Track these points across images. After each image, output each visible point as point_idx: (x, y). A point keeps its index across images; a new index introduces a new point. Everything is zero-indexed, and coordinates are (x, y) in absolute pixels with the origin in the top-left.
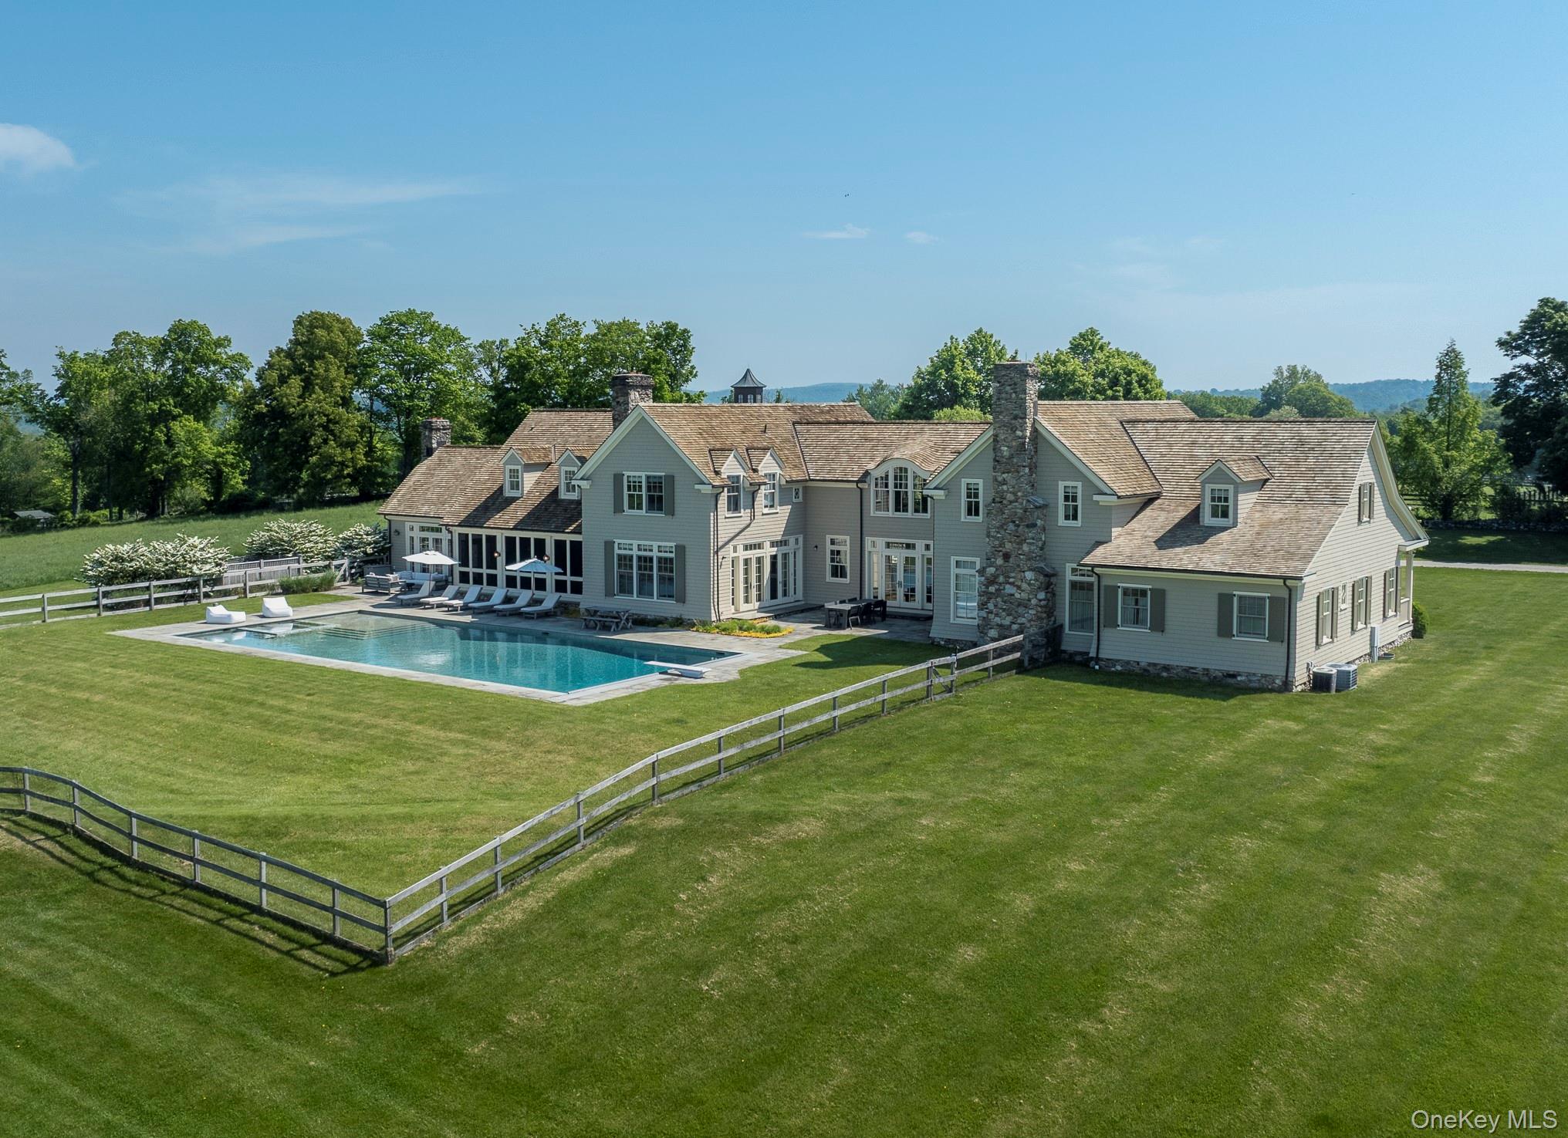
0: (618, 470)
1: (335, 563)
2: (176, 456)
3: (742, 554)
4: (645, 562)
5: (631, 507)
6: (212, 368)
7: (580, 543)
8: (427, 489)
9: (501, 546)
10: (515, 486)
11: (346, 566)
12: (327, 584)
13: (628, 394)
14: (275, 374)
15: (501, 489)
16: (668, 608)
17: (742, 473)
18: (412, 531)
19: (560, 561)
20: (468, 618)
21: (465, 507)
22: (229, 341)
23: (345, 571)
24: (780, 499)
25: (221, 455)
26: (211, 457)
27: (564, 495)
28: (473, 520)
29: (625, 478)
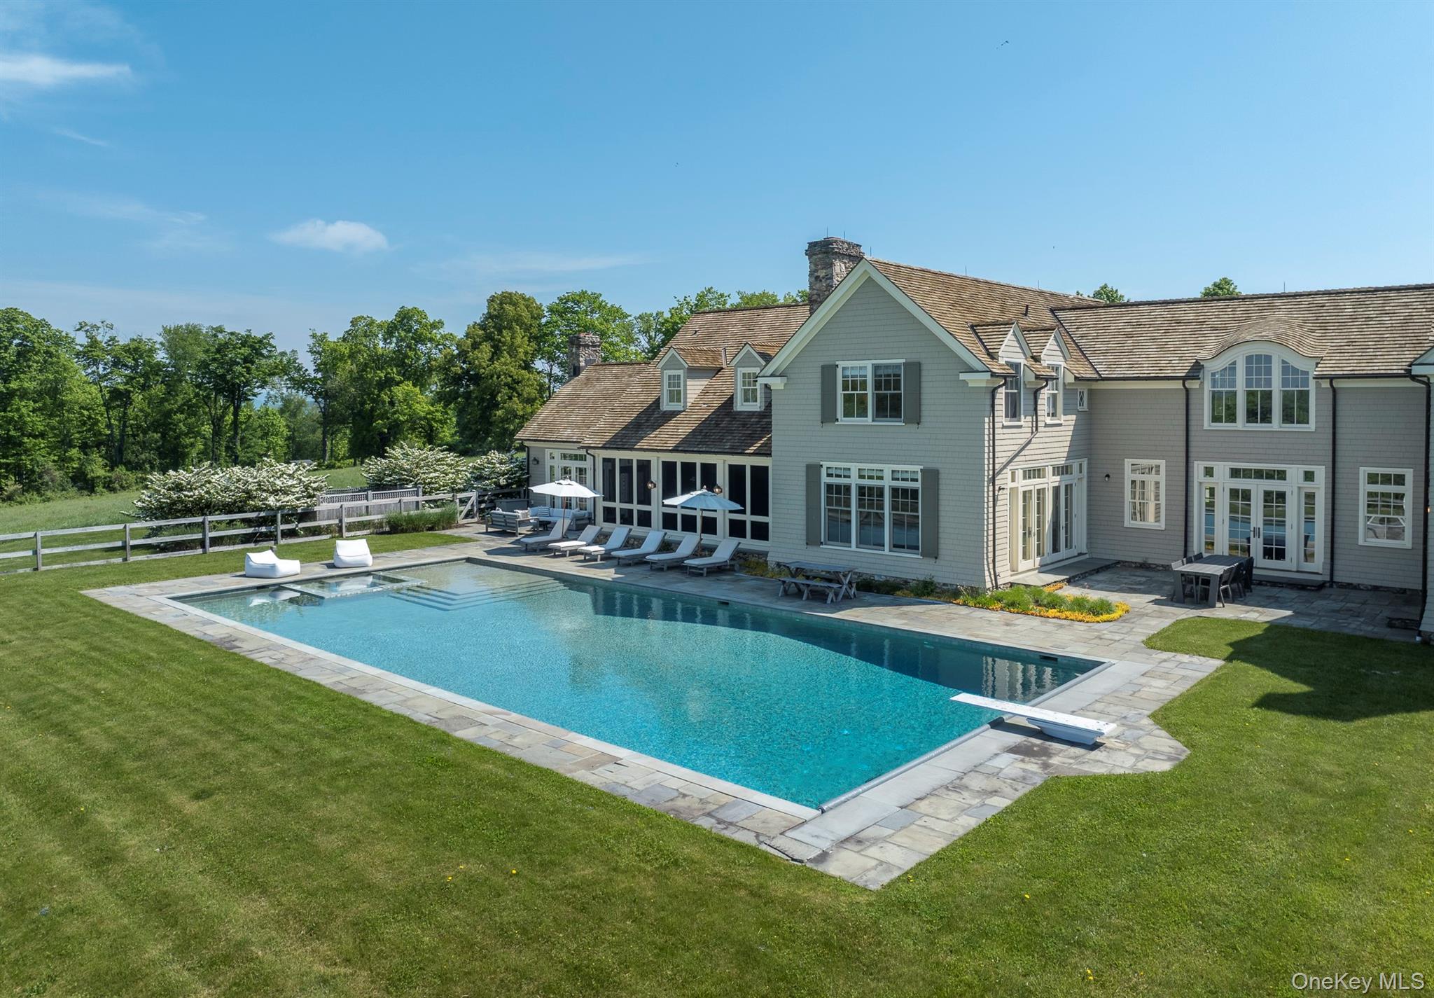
0: (827, 360)
1: (460, 495)
2: (395, 413)
3: (1023, 484)
4: (870, 495)
5: (848, 413)
6: (429, 345)
7: (765, 470)
8: (572, 411)
9: (656, 475)
10: (676, 396)
11: (474, 499)
12: (448, 521)
13: (831, 265)
14: (469, 342)
15: (657, 402)
16: (910, 565)
17: (1023, 361)
18: (553, 458)
19: (736, 493)
20: (609, 574)
21: (612, 424)
22: (442, 323)
23: (472, 505)
24: (1064, 404)
25: (430, 413)
26: (423, 414)
27: (740, 406)
28: (623, 439)
29: (839, 371)
